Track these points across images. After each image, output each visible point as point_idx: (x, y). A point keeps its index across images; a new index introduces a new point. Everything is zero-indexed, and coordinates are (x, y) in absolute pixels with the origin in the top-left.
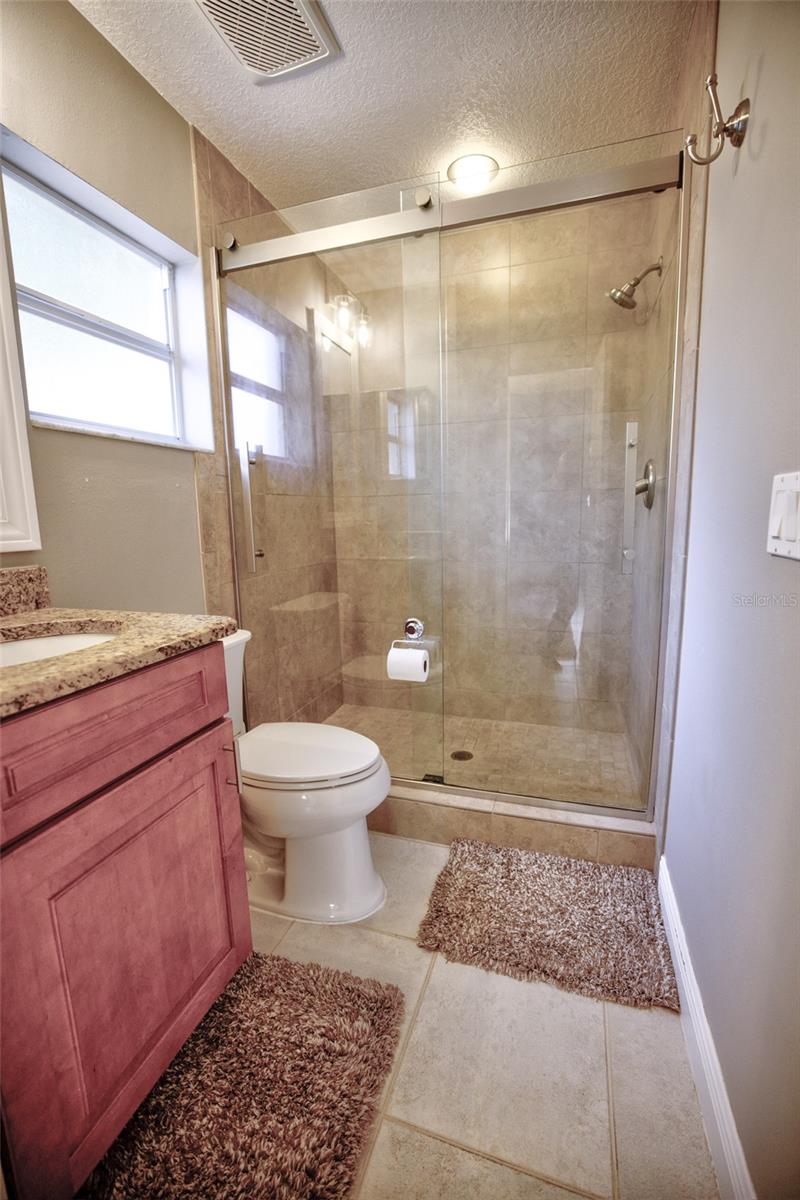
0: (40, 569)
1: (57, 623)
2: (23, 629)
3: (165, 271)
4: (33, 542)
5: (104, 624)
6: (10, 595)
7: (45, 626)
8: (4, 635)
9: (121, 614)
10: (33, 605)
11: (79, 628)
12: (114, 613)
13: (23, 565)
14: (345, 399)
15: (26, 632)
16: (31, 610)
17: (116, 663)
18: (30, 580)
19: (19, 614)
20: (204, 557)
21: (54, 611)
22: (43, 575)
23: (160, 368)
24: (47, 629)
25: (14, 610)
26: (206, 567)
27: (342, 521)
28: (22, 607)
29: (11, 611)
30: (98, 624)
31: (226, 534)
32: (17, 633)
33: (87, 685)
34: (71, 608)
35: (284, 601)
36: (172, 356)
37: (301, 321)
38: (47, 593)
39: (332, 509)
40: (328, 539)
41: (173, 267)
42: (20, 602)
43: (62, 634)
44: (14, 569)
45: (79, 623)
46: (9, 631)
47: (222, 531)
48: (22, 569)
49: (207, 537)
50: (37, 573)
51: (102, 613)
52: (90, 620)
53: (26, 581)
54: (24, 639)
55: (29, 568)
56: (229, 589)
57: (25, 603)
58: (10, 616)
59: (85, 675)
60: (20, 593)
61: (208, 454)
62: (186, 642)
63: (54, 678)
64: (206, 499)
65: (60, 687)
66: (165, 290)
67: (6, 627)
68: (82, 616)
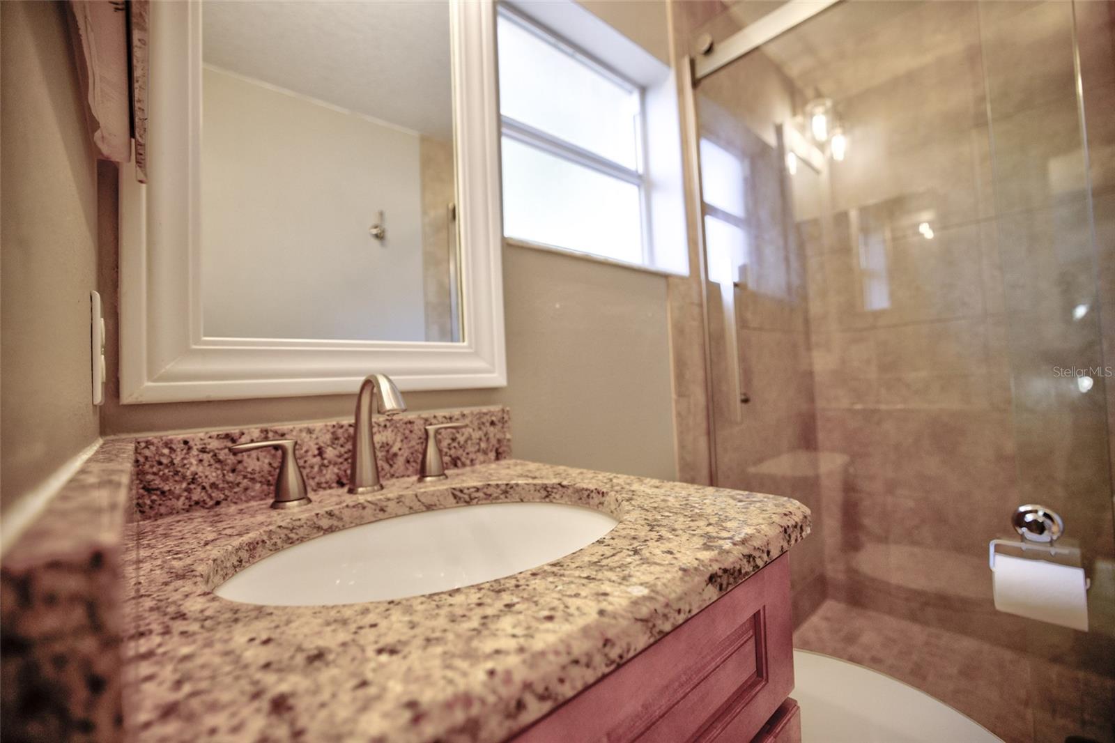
0: (503, 411)
1: (517, 485)
2: (478, 490)
3: (636, 97)
4: (497, 377)
5: (579, 491)
6: (469, 442)
7: (503, 487)
8: (455, 496)
9: (600, 477)
10: (492, 455)
11: (544, 493)
12: (590, 474)
13: (484, 404)
14: (815, 222)
15: (480, 494)
16: (490, 462)
17: (637, 620)
18: (492, 423)
19: (478, 467)
20: (677, 402)
21: (516, 465)
22: (506, 417)
23: (630, 192)
24: (505, 492)
25: (472, 461)
26: (679, 414)
27: (822, 362)
28: (481, 457)
29: (468, 462)
30: (570, 491)
31: (700, 374)
32: (470, 495)
33: (579, 686)
34: (534, 461)
35: (761, 460)
36: (643, 181)
37: (771, 139)
38: (509, 440)
39: (809, 348)
40: (806, 384)
41: (643, 90)
42: (479, 451)
43: (522, 501)
44: (476, 409)
45: (545, 487)
46: (461, 491)
47: (696, 372)
48: (485, 409)
49: (680, 376)
50: (500, 415)
51: (574, 472)
52: (560, 484)
53: (488, 424)
54: (477, 504)
55: (494, 408)
56: (702, 443)
57: (485, 453)
58: (468, 469)
59: (576, 662)
60: (480, 439)
61: (682, 278)
62: (749, 557)
63: (508, 678)
64: (680, 331)
65: (520, 705)
66: (634, 117)
67: (458, 486)
68: (548, 474)
